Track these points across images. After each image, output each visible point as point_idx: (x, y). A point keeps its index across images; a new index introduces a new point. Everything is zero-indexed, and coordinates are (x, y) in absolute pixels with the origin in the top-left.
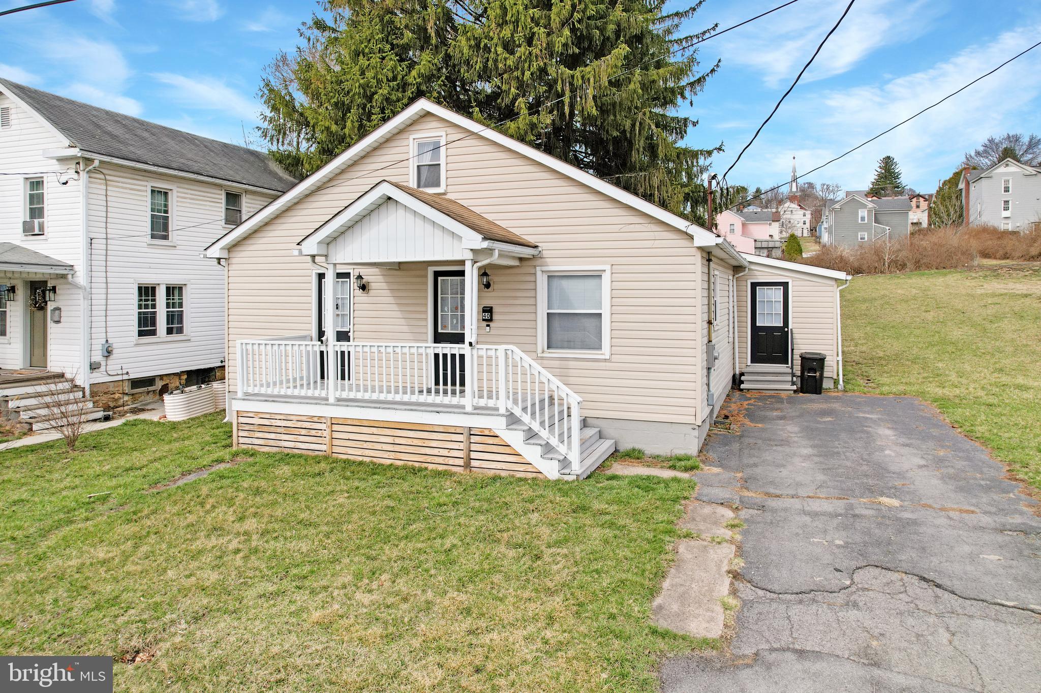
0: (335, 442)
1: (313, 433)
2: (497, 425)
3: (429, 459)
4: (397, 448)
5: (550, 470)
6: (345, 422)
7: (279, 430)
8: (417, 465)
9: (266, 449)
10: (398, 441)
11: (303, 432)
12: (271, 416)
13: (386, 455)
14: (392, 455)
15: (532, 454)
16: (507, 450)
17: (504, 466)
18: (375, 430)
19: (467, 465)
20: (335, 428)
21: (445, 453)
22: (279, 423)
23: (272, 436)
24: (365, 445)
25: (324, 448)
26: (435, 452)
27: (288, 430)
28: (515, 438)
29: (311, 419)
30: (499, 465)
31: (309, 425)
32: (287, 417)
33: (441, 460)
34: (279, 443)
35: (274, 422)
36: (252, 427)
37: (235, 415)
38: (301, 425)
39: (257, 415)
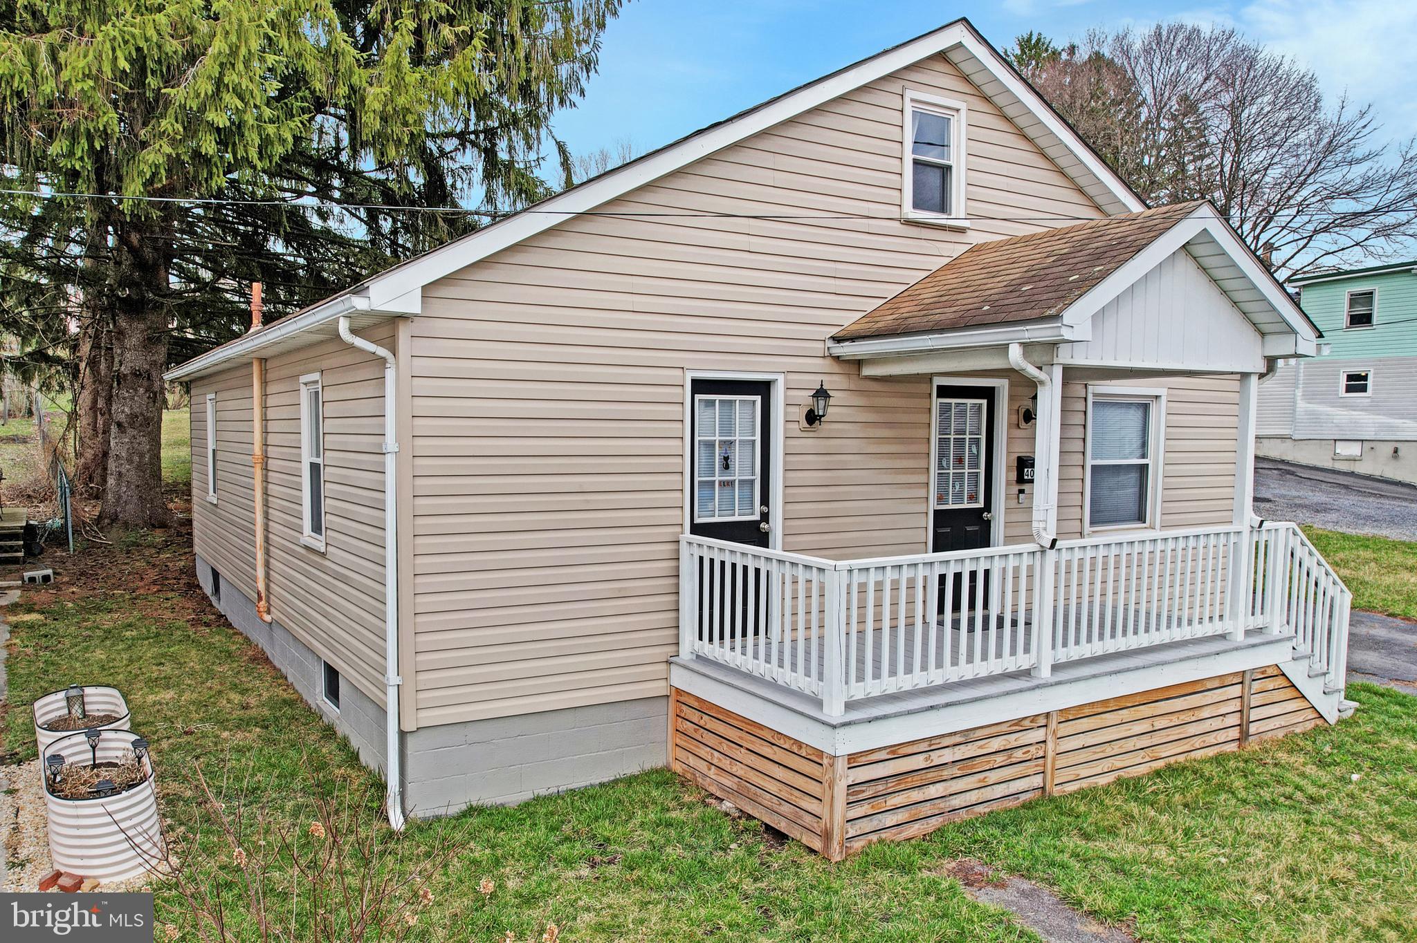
0: (1059, 764)
1: (1019, 755)
2: (1281, 657)
3: (1197, 742)
4: (1157, 738)
5: (1330, 712)
7: (946, 773)
8: (1181, 758)
11: (1000, 759)
12: (933, 743)
13: (1141, 757)
14: (1149, 755)
15: (1315, 693)
16: (1292, 694)
17: (1285, 721)
18: (1124, 716)
19: (1244, 736)
20: (1065, 730)
21: (1219, 723)
22: (947, 756)
23: (933, 791)
24: (1109, 750)
25: (1041, 781)
26: (1206, 726)
27: (966, 767)
28: (1298, 674)
29: (1018, 725)
31: (1012, 740)
32: (967, 736)
33: (1211, 739)
34: (942, 805)
35: (937, 758)
36: (880, 787)
37: (841, 765)
38: (996, 744)
39: (895, 752)
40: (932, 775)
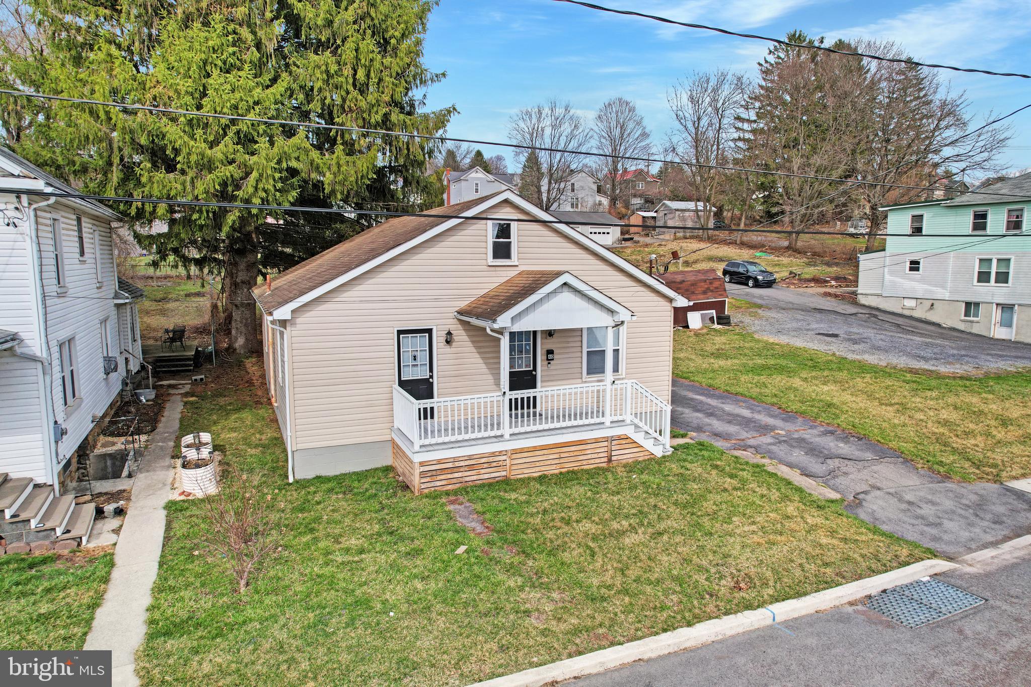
0: (513, 468)
1: (494, 464)
2: (629, 431)
4: (562, 461)
5: (658, 452)
6: (521, 451)
7: (462, 469)
8: (576, 468)
9: (450, 487)
10: (562, 455)
11: (486, 466)
12: (455, 459)
13: (554, 467)
14: (558, 466)
15: (648, 445)
16: (634, 445)
17: (631, 455)
18: (545, 452)
19: (610, 461)
20: (514, 456)
21: (596, 456)
22: (462, 464)
23: (456, 475)
24: (538, 464)
25: (504, 473)
26: (589, 457)
27: (471, 467)
28: (639, 438)
29: (493, 454)
30: (628, 456)
31: (491, 459)
32: (470, 458)
33: (592, 462)
34: (461, 480)
35: (457, 464)
36: (434, 473)
37: (417, 466)
38: (483, 460)
39: (439, 462)
40: (455, 470)
